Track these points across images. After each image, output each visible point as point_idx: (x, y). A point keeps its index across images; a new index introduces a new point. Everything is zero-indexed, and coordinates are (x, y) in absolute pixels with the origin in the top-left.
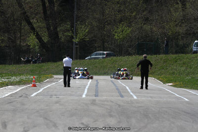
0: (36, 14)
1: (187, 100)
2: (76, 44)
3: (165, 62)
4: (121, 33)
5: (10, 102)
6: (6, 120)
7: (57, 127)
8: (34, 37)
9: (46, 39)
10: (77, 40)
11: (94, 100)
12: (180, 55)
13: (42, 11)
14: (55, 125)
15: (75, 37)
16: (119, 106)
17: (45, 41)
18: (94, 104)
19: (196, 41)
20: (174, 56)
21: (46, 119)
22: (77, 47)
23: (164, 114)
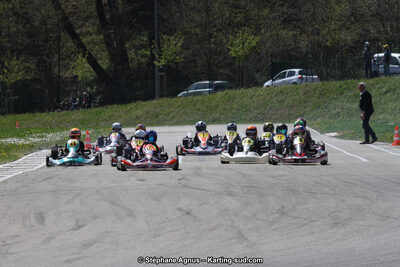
0: (86, 20)
1: (364, 160)
2: (160, 70)
3: (322, 95)
4: (240, 45)
5: (48, 178)
6: (43, 210)
7: (134, 216)
8: (84, 60)
9: (105, 63)
10: (163, 62)
11: (199, 168)
12: (349, 81)
13: (96, 14)
14: (131, 214)
15: (157, 56)
16: (244, 175)
17: (104, 67)
18: (198, 175)
19: (376, 55)
20: (338, 83)
21: (113, 203)
22: (161, 76)
23: (326, 186)
